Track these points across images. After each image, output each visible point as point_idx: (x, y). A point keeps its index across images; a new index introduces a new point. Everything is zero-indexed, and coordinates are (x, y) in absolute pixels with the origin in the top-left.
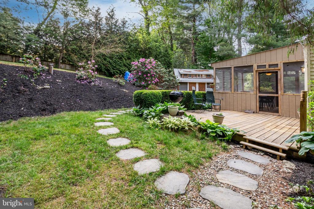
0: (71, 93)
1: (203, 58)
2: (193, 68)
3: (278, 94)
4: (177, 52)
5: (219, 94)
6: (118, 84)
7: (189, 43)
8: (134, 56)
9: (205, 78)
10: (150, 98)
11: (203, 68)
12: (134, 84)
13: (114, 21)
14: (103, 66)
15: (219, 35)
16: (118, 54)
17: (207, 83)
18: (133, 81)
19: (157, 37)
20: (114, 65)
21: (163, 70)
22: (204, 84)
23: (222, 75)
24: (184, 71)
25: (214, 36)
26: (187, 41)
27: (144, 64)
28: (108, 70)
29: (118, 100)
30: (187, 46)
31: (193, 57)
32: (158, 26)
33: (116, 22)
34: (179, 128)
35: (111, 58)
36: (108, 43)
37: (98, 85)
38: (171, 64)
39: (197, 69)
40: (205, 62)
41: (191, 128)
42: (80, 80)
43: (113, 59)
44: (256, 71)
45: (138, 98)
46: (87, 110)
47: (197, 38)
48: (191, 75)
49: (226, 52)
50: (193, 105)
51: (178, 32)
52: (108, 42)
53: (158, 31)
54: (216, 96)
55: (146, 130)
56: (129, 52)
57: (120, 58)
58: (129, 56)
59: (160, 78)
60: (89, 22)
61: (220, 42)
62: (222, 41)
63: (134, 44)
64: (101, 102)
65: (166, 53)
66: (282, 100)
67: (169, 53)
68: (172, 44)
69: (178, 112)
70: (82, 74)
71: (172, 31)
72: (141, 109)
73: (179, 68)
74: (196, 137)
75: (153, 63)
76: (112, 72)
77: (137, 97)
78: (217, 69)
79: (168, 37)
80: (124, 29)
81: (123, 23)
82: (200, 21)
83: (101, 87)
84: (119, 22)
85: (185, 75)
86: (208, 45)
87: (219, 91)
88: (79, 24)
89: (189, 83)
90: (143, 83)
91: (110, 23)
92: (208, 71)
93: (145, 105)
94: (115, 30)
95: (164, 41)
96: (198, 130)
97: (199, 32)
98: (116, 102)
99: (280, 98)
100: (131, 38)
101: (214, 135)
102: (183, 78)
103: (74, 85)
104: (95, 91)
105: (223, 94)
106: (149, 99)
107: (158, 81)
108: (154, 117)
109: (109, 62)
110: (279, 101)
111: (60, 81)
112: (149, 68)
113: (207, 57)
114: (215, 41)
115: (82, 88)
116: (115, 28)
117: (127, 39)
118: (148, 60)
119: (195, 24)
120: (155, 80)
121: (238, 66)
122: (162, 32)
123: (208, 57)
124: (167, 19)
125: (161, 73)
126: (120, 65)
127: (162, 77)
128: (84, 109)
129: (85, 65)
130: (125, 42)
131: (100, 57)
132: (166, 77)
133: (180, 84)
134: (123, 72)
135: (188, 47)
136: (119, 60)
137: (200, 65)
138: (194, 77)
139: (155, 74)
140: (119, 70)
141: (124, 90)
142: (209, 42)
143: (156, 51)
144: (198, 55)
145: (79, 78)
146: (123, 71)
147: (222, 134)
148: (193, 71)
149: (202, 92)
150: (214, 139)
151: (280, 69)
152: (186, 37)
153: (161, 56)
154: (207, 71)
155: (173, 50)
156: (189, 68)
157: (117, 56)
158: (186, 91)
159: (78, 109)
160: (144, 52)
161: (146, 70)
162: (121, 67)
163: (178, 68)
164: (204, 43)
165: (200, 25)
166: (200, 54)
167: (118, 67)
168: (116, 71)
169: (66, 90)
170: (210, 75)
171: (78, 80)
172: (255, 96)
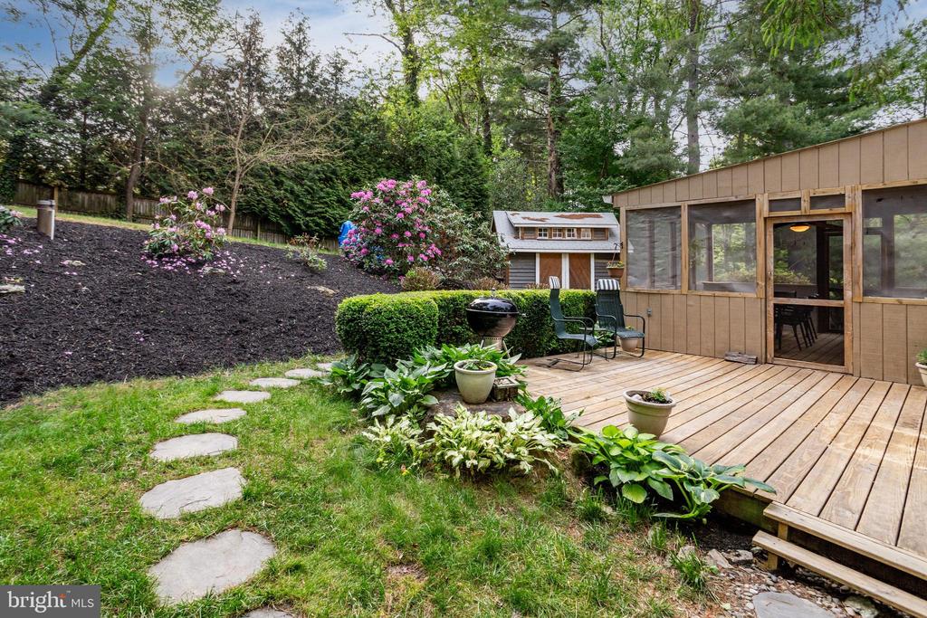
0: (115, 307)
1: (581, 177)
2: (551, 209)
3: (842, 299)
4: (503, 162)
5: (639, 296)
6: (304, 265)
7: (541, 133)
8: (369, 173)
9: (590, 238)
10: (392, 326)
11: (583, 206)
12: (361, 266)
13: (305, 62)
14: (271, 205)
15: (630, 106)
16: (318, 167)
17: (595, 254)
18: (356, 255)
19: (442, 113)
20: (309, 202)
21: (456, 219)
22: (587, 256)
23: (647, 233)
24: (524, 218)
25: (617, 110)
26: (532, 126)
27: (391, 199)
28: (288, 218)
29: (294, 327)
30: (534, 140)
31: (553, 174)
32: (445, 80)
33: (313, 65)
34: (493, 464)
35: (298, 179)
36: (286, 132)
37: (226, 275)
38: (487, 197)
39: (563, 210)
40: (587, 190)
41: (546, 461)
42: (160, 257)
43: (303, 182)
44: (765, 219)
45: (351, 327)
46: (166, 373)
47: (563, 116)
48: (545, 229)
49: (653, 159)
50: (551, 338)
51: (508, 99)
52: (287, 127)
53: (446, 93)
54: (628, 304)
55: (359, 475)
56: (354, 160)
57: (327, 180)
58: (355, 173)
59: (447, 242)
60: (226, 64)
61: (633, 127)
62: (639, 123)
63: (370, 135)
64: (227, 335)
65: (471, 162)
66: (856, 321)
67: (481, 162)
68: (489, 135)
69: (494, 389)
70: (165, 235)
71: (488, 95)
72: (359, 369)
73: (509, 209)
74: (565, 504)
75: (423, 194)
76: (302, 222)
77: (348, 323)
78: (631, 215)
79: (475, 113)
80: (337, 88)
81: (336, 67)
82: (571, 65)
83: (234, 282)
84: (320, 66)
85: (529, 231)
86: (597, 135)
87: (638, 288)
88: (193, 71)
89: (542, 255)
90: (390, 261)
91: (295, 68)
92: (598, 217)
93: (377, 352)
94: (311, 91)
95: (465, 125)
96: (573, 464)
97: (571, 96)
98: (284, 332)
99: (850, 313)
100: (361, 116)
101: (640, 498)
102: (523, 239)
103: (130, 276)
104: (212, 297)
105: (651, 297)
106: (390, 332)
107: (439, 252)
108: (398, 412)
109: (292, 192)
110: (845, 323)
111: (77, 263)
112: (409, 210)
113: (593, 175)
114: (618, 125)
115: (161, 287)
116: (309, 85)
117: (346, 118)
118: (407, 185)
119: (557, 73)
120: (429, 252)
121: (703, 202)
122: (458, 99)
123: (598, 174)
124: (474, 57)
125: (449, 227)
126: (326, 203)
127: (453, 240)
128: (156, 370)
129: (179, 205)
130: (339, 129)
131: (261, 177)
132: (466, 240)
133: (509, 263)
134: (336, 224)
135: (538, 145)
136: (322, 186)
137: (574, 199)
138: (555, 235)
139: (429, 231)
140: (323, 218)
141: (322, 289)
142: (599, 127)
143: (440, 155)
144: (568, 169)
145: (155, 250)
146: (336, 221)
147: (670, 496)
148: (553, 219)
149: (581, 292)
150: (641, 517)
151: (851, 213)
152: (530, 113)
153: (453, 171)
154: (594, 216)
155: (491, 153)
156: (540, 208)
157: (317, 172)
158: (528, 292)
159: (127, 371)
160: (403, 161)
161: (397, 218)
162: (328, 207)
163: (505, 209)
164: (586, 131)
165: (574, 76)
166: (574, 165)
167: (319, 207)
168: (313, 221)
169: (96, 296)
170: (603, 231)
171: (150, 257)
172: (759, 305)
